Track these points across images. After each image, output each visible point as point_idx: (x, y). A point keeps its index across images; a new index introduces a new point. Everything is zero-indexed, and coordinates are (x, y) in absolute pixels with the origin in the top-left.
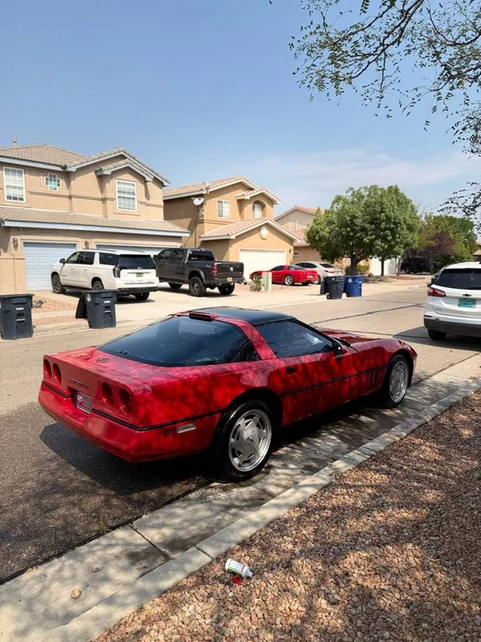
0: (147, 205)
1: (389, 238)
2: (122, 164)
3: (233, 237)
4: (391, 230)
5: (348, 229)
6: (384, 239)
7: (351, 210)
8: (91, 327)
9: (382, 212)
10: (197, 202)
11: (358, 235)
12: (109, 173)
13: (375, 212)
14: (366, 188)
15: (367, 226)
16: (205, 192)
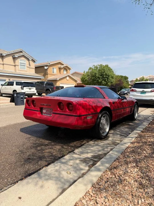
0: (29, 68)
1: (107, 80)
2: (21, 54)
3: (58, 79)
4: (107, 78)
5: (94, 77)
6: (105, 81)
7: (95, 72)
8: (16, 105)
9: (104, 72)
10: (46, 68)
11: (97, 79)
12: (17, 57)
13: (102, 72)
14: (99, 65)
15: (100, 76)
16: (48, 65)
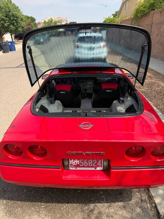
1: (16, 24)
4: (15, 20)
9: (10, 12)
11: (1, 22)
13: (6, 11)
15: (5, 18)
